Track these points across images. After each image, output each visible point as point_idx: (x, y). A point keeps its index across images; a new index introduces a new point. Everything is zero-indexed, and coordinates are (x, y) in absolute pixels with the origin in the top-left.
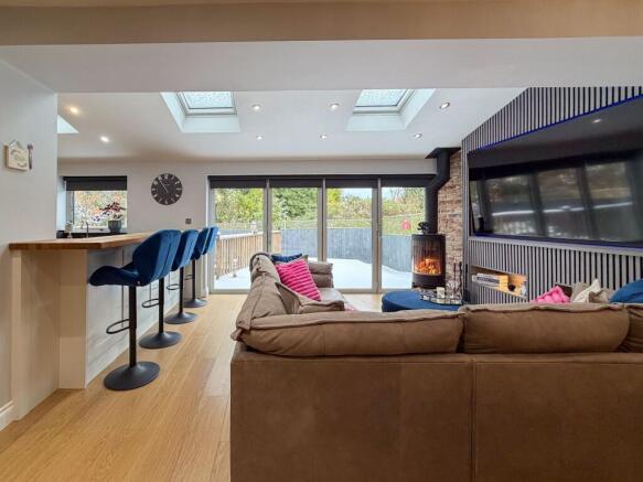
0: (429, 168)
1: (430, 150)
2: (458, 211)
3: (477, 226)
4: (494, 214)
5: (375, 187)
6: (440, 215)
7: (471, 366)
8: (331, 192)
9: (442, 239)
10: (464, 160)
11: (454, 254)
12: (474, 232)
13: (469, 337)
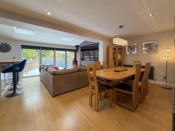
0: (75, 49)
1: (75, 46)
2: (79, 56)
3: (82, 59)
4: (84, 57)
5: (66, 51)
6: (77, 57)
7: (79, 73)
8: (57, 51)
9: (77, 61)
10: (80, 48)
11: (79, 64)
12: (81, 60)
13: (79, 70)
